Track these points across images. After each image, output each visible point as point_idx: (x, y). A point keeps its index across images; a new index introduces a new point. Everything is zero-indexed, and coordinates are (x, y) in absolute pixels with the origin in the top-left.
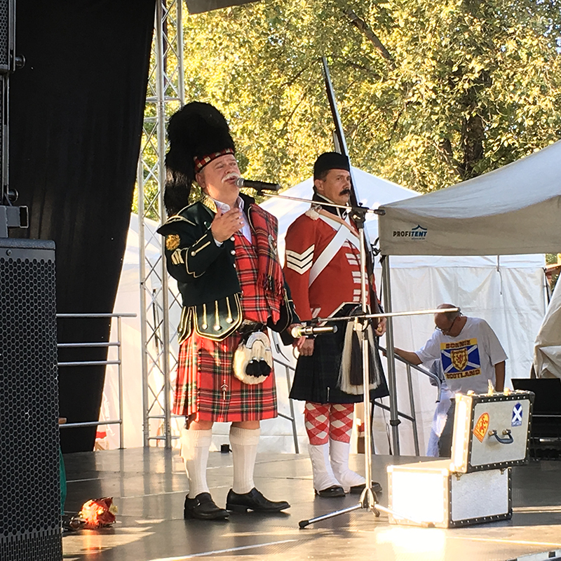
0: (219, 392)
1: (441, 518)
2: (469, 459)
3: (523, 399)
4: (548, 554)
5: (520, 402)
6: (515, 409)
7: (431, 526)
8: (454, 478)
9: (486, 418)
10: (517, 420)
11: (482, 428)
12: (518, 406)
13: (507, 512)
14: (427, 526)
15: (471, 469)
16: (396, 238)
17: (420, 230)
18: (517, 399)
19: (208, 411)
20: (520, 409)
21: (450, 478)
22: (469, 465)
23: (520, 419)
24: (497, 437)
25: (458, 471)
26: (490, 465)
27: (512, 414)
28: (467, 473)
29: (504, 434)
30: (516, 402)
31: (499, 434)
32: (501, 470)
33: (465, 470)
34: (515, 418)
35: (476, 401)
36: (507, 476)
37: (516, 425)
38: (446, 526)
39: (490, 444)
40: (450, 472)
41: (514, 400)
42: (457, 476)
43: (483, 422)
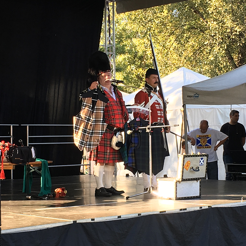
0: (106, 153)
1: (174, 197)
2: (182, 176)
3: (204, 156)
4: (199, 208)
5: (203, 157)
6: (201, 160)
7: (170, 199)
8: (178, 182)
9: (189, 163)
10: (202, 163)
11: (187, 166)
12: (202, 159)
13: (199, 195)
14: (169, 199)
15: (183, 180)
16: (188, 98)
17: (197, 95)
18: (201, 156)
19: (102, 159)
20: (203, 160)
21: (176, 183)
22: (182, 178)
23: (203, 163)
24: (193, 169)
25: (179, 180)
26: (188, 179)
27: (199, 161)
28: (182, 181)
29: (197, 168)
30: (201, 157)
31: (194, 168)
32: (197, 181)
33: (181, 180)
34: (201, 163)
35: (185, 157)
36: (199, 183)
37: (201, 165)
38: (175, 199)
39: (191, 171)
40: (176, 181)
41: (200, 156)
42: (179, 182)
43: (188, 164)
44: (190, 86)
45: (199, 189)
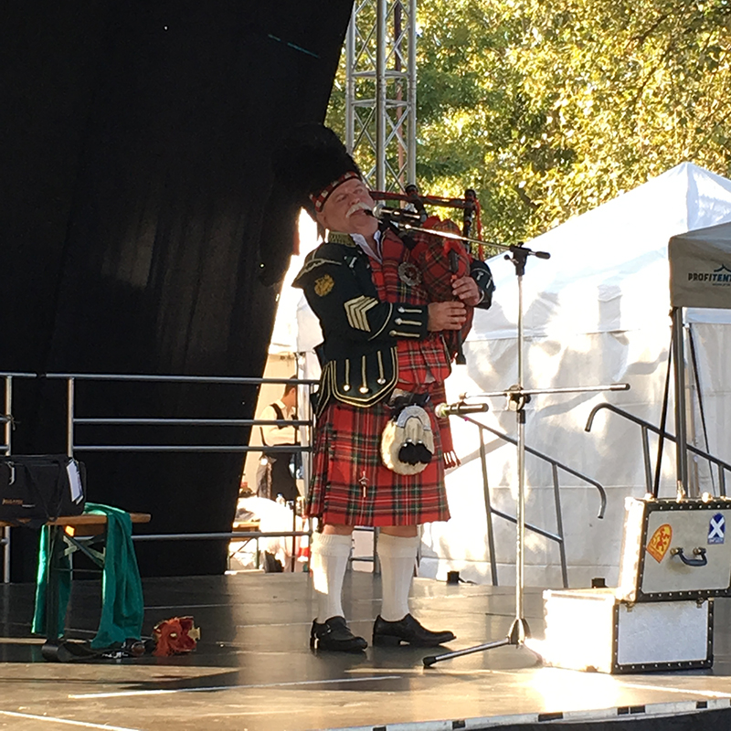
0: (357, 487)
2: (640, 582)
3: (725, 508)
5: (721, 512)
6: (713, 522)
7: (592, 670)
8: (623, 609)
9: (667, 531)
10: (717, 535)
11: (660, 544)
12: (718, 518)
13: (705, 659)
15: (642, 598)
16: (692, 283)
17: (724, 272)
18: (716, 508)
19: (342, 512)
20: (722, 521)
21: (616, 608)
22: (639, 592)
23: (721, 535)
24: (683, 558)
25: (626, 599)
26: (663, 594)
27: (708, 528)
28: (636, 601)
29: (696, 554)
30: (715, 512)
31: (688, 553)
32: (698, 602)
33: (633, 598)
34: (713, 533)
35: (650, 508)
36: (707, 610)
37: (714, 543)
38: (609, 671)
39: (672, 566)
40: (617, 600)
41: (712, 508)
42: (628, 606)
43: (662, 536)
44: (698, 238)
45: (706, 635)
